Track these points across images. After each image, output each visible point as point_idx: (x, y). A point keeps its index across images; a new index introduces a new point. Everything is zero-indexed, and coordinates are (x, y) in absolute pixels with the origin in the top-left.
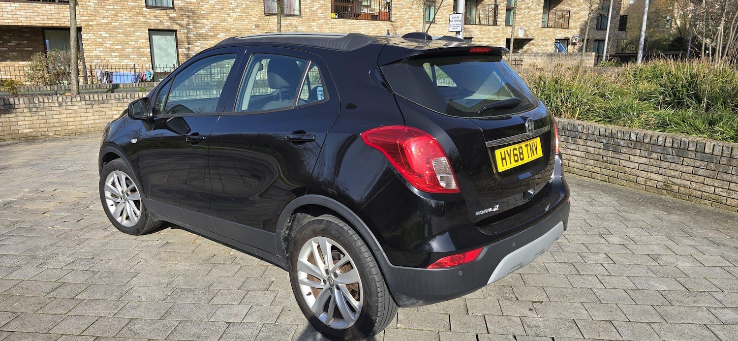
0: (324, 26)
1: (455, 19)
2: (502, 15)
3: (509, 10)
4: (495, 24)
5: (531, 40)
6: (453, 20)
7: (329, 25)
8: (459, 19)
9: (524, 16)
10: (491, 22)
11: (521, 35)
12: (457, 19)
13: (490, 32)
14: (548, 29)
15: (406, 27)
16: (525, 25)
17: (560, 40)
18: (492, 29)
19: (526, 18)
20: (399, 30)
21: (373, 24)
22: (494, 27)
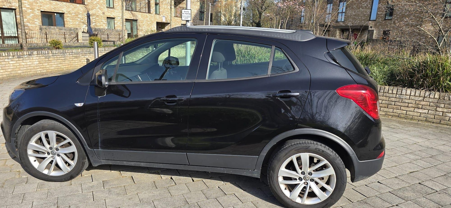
0: (34, 4)
1: (186, 13)
2: (153, 7)
3: (156, 4)
4: (149, 12)
5: (169, 23)
6: (185, 13)
7: (38, 3)
8: (189, 13)
9: (164, 9)
10: (147, 11)
11: (164, 21)
12: (188, 13)
13: (147, 17)
14: (177, 18)
15: (95, 10)
16: (165, 14)
17: (183, 24)
18: (148, 16)
19: (165, 10)
20: (91, 11)
21: (72, 6)
22: (150, 14)
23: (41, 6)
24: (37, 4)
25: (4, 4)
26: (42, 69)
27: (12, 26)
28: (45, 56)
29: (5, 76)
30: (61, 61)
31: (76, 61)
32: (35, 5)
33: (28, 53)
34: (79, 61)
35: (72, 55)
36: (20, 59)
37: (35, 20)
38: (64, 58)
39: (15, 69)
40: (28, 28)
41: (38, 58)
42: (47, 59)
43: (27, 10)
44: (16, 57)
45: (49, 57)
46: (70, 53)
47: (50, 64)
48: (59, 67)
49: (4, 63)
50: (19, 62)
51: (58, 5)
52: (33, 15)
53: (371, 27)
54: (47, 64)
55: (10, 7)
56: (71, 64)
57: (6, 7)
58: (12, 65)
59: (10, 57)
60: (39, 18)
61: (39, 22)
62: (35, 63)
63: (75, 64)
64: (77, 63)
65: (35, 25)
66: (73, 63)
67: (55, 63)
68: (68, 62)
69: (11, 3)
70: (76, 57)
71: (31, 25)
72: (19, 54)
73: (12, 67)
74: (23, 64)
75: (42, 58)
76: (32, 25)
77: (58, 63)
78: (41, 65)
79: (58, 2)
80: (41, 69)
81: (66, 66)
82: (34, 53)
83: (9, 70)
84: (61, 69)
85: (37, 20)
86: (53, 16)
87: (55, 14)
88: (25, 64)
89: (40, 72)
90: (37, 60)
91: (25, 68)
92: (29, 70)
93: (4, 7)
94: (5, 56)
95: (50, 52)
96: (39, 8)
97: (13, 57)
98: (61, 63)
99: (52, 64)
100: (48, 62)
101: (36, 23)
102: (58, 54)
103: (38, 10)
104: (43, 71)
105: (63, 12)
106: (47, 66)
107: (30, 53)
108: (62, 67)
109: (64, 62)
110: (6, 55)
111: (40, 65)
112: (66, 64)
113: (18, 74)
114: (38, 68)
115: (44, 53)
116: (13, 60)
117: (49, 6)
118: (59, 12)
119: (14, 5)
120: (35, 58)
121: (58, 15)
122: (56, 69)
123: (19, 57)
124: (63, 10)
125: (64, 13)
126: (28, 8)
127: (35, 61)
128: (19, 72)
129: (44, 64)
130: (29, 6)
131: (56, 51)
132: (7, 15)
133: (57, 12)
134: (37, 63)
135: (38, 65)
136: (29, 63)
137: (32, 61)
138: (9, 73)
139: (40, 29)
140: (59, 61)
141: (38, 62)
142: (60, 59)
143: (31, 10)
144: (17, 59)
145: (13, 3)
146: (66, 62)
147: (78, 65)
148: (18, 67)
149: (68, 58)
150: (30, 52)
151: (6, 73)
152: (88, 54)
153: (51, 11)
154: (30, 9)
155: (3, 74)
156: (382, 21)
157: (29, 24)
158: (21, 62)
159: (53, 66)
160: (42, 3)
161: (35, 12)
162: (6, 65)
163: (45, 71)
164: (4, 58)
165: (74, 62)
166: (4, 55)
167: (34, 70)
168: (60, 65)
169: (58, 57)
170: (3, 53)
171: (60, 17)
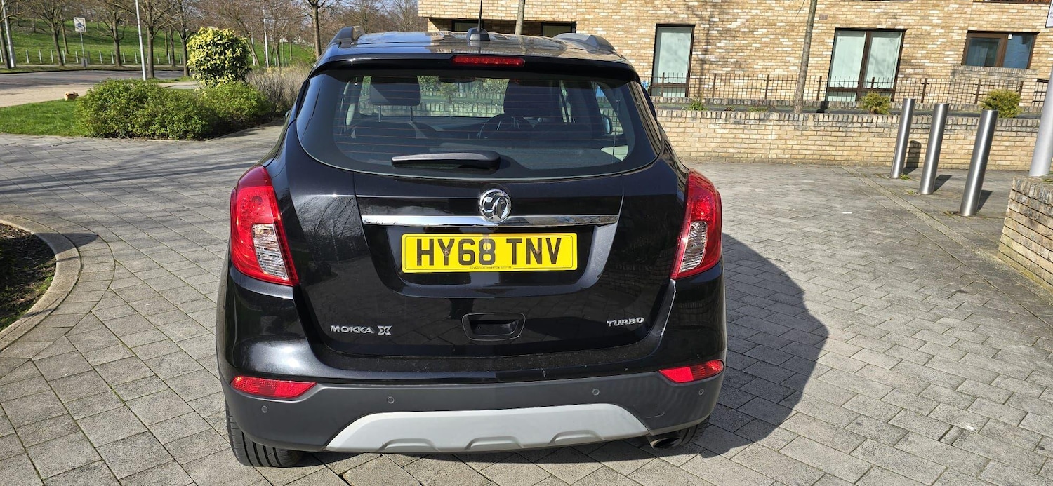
0: (954, 15)
23: (972, 19)
24: (963, 15)
25: (882, 20)
26: (782, 152)
27: (888, 67)
28: (795, 124)
29: (702, 154)
30: (835, 139)
31: (876, 144)
32: (958, 19)
33: (757, 117)
34: (886, 145)
35: (867, 130)
36: (738, 127)
37: (946, 53)
38: (844, 134)
39: (724, 145)
40: (922, 70)
41: (778, 128)
42: (799, 133)
43: (932, 31)
44: (732, 121)
45: (806, 128)
46: (865, 124)
47: (803, 142)
48: (826, 153)
49: (707, 130)
50: (735, 131)
51: (1026, 12)
52: (945, 40)
54: (795, 142)
55: (891, 27)
56: (859, 148)
57: (884, 27)
58: (719, 136)
59: (720, 121)
60: (959, 47)
61: (957, 56)
62: (770, 137)
63: (873, 149)
64: (877, 150)
65: (941, 65)
66: (866, 147)
67: (818, 143)
68: (853, 144)
69: (898, 17)
70: (881, 135)
71: (932, 64)
72: (738, 117)
73: (719, 140)
74: (743, 136)
75: (787, 128)
76: (935, 65)
77: (824, 143)
78: (783, 142)
79: (1026, 7)
80: (779, 152)
81: (846, 153)
82: (771, 118)
83: (713, 145)
84: (830, 158)
85: (952, 53)
86: (1001, 42)
87: (1010, 37)
88: (747, 136)
89: (774, 156)
90: (774, 132)
91: (746, 146)
92: (752, 151)
93: (879, 27)
94: (711, 118)
95: (811, 117)
96: (966, 25)
97: (726, 121)
98: (833, 143)
99: (809, 143)
100: (800, 138)
101: (946, 59)
102: (830, 124)
103: (961, 28)
104: (784, 156)
105: (1035, 31)
106: (795, 147)
107: (762, 117)
108: (834, 153)
109: (841, 144)
110: (714, 116)
111: (778, 142)
112: (846, 148)
113: (727, 155)
114: (774, 149)
115: (796, 119)
116: (724, 126)
117: (996, 17)
118: (1020, 30)
119: (902, 21)
120: (771, 127)
121: (1019, 38)
122: (815, 156)
123: (737, 123)
124: (1034, 24)
125: (1037, 33)
126: (937, 25)
127: (769, 132)
128: (731, 150)
129: (788, 142)
130: (940, 22)
131: (826, 117)
132: (883, 44)
133: (1015, 30)
134: (774, 137)
135: (775, 142)
136: (754, 137)
137: (762, 132)
138: (710, 150)
139: (951, 73)
140: (830, 138)
141: (776, 136)
142: (833, 134)
143: (943, 31)
144: (733, 126)
145: (903, 17)
146: (847, 144)
147: (881, 154)
148: (731, 141)
149: (855, 135)
150: (762, 114)
151: (706, 149)
152: (920, 131)
153: (997, 30)
154: (941, 29)
155: (700, 150)
157: (928, 61)
158: (740, 131)
159: (809, 147)
160: (978, 13)
161: (952, 34)
162: (709, 135)
163: (787, 156)
164: (708, 121)
165: (871, 144)
166: (709, 116)
167: (763, 151)
168: (828, 148)
169: (829, 129)
170: (708, 112)
171: (1024, 43)
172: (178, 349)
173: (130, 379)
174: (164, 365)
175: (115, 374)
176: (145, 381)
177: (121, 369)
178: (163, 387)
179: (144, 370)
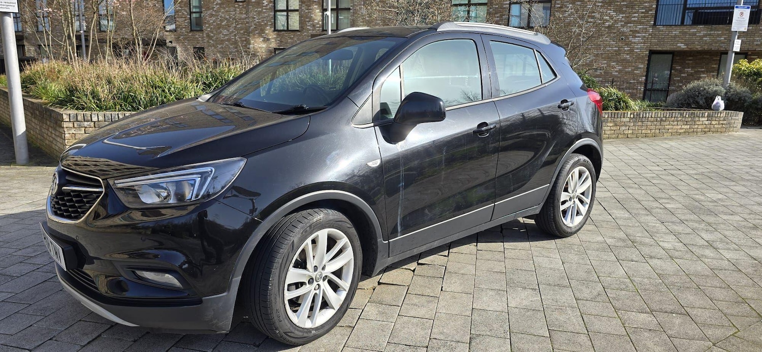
53: (171, 42)
156: (187, 32)
172: (579, 301)
173: (624, 293)
174: (595, 293)
175: (634, 300)
176: (612, 287)
177: (628, 302)
178: (602, 279)
179: (612, 296)
